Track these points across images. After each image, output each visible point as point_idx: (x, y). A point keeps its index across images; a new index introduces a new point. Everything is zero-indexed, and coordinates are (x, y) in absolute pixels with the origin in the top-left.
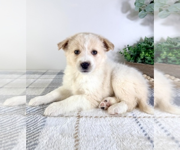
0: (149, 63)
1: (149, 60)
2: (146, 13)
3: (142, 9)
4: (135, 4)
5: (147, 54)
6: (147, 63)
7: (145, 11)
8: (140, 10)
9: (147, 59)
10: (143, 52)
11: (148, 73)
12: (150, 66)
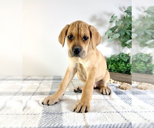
0: (114, 71)
1: (114, 69)
2: (113, 39)
3: (110, 36)
4: (106, 33)
5: (112, 66)
6: (112, 72)
7: (112, 38)
8: (109, 38)
9: (112, 69)
10: (110, 65)
11: (114, 78)
12: (115, 73)
